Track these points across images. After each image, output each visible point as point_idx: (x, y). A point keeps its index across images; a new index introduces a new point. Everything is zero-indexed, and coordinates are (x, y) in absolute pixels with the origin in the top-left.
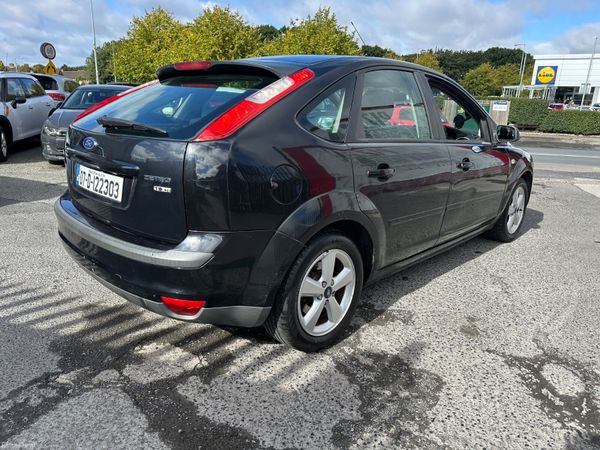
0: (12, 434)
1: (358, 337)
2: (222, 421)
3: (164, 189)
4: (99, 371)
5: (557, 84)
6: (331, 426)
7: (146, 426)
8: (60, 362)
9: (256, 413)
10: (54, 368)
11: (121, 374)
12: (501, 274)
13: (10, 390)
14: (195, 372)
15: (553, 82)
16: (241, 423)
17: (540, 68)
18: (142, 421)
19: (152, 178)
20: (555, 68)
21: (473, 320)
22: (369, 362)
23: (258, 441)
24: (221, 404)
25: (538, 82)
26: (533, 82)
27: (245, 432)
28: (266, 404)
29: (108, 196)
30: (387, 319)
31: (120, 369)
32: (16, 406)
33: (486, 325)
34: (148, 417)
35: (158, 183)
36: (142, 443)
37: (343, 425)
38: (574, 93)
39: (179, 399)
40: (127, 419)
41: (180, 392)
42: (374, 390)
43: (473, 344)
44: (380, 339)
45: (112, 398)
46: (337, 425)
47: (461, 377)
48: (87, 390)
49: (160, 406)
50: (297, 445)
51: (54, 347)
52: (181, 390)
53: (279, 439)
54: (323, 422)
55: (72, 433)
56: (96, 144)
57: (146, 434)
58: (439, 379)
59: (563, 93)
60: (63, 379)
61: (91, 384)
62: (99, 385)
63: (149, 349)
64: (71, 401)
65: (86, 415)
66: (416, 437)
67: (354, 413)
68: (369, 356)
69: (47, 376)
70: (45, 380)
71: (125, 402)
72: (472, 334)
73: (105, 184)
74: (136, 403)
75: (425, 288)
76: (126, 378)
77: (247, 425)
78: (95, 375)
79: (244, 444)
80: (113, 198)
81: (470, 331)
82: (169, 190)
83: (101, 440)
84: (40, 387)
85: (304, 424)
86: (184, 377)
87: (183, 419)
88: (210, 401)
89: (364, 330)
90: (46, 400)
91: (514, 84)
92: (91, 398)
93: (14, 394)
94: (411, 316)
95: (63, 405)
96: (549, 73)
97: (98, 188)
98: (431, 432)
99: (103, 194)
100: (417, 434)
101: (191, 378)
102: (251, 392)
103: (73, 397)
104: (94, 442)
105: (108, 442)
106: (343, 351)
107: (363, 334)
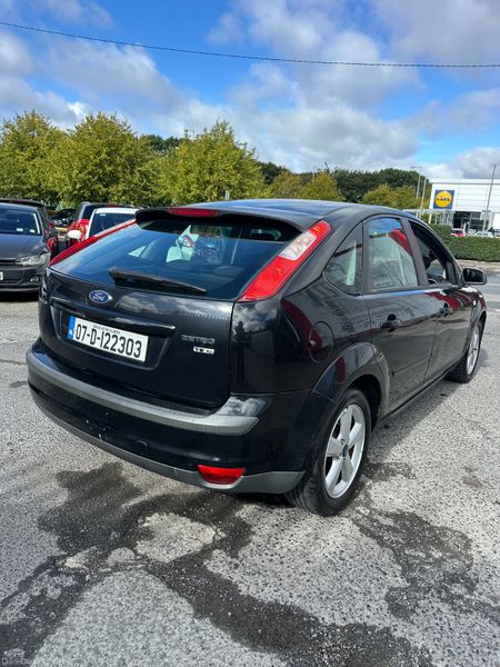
0: (46, 634)
1: (367, 495)
2: (270, 599)
3: (205, 350)
4: (110, 551)
5: (454, 209)
6: (383, 595)
7: (192, 611)
8: (59, 543)
9: (300, 587)
10: (56, 551)
11: (135, 552)
12: (474, 419)
13: (18, 581)
14: (216, 545)
15: (450, 207)
16: (291, 600)
17: (437, 192)
18: (185, 606)
19: (192, 338)
20: (452, 193)
21: (471, 471)
22: (389, 522)
23: (317, 619)
24: (260, 580)
25: (435, 206)
26: (431, 206)
27: (298, 609)
28: (307, 577)
29: (124, 354)
30: (387, 475)
31: (132, 546)
32: (34, 600)
33: (485, 476)
34: (190, 601)
35: (199, 344)
36: (197, 631)
37: (394, 594)
38: (471, 218)
39: (213, 578)
40: (169, 605)
41: (210, 569)
42: (407, 552)
43: (481, 496)
44: (391, 496)
45: (141, 583)
46: (388, 594)
47: (484, 532)
48: (107, 574)
49: (197, 587)
50: (358, 619)
51: (44, 524)
52: (210, 566)
53: (337, 614)
54: (373, 591)
55: (114, 626)
56: (110, 298)
57: (196, 621)
58: (464, 537)
59: (460, 218)
60: (72, 562)
61: (107, 566)
62: (117, 567)
63: (153, 520)
64: (95, 588)
65: (120, 604)
66: (468, 600)
67: (399, 579)
68: (387, 516)
69: (53, 560)
70: (52, 566)
71: (156, 586)
72: (476, 486)
73: (121, 342)
74: (169, 586)
75: (411, 437)
76: (144, 557)
77: (297, 602)
78: (107, 556)
79: (304, 623)
80: (132, 356)
81: (473, 483)
82: (213, 351)
83: (152, 632)
84: (51, 575)
85: (355, 595)
86: (206, 551)
87: (227, 599)
88: (246, 577)
89: (370, 487)
90: (64, 590)
91: (412, 207)
92: (116, 582)
93: (25, 585)
94: (409, 469)
95: (88, 594)
96: (446, 197)
97: (110, 345)
98: (481, 594)
99: (117, 352)
100: (468, 597)
101: (214, 552)
102: (285, 565)
103: (96, 583)
104: (144, 635)
105: (160, 635)
106: (358, 512)
107: (372, 492)
